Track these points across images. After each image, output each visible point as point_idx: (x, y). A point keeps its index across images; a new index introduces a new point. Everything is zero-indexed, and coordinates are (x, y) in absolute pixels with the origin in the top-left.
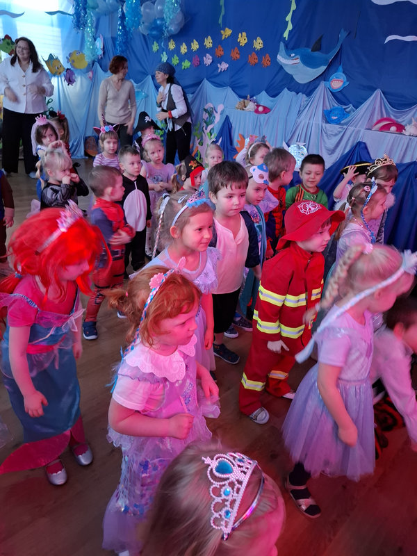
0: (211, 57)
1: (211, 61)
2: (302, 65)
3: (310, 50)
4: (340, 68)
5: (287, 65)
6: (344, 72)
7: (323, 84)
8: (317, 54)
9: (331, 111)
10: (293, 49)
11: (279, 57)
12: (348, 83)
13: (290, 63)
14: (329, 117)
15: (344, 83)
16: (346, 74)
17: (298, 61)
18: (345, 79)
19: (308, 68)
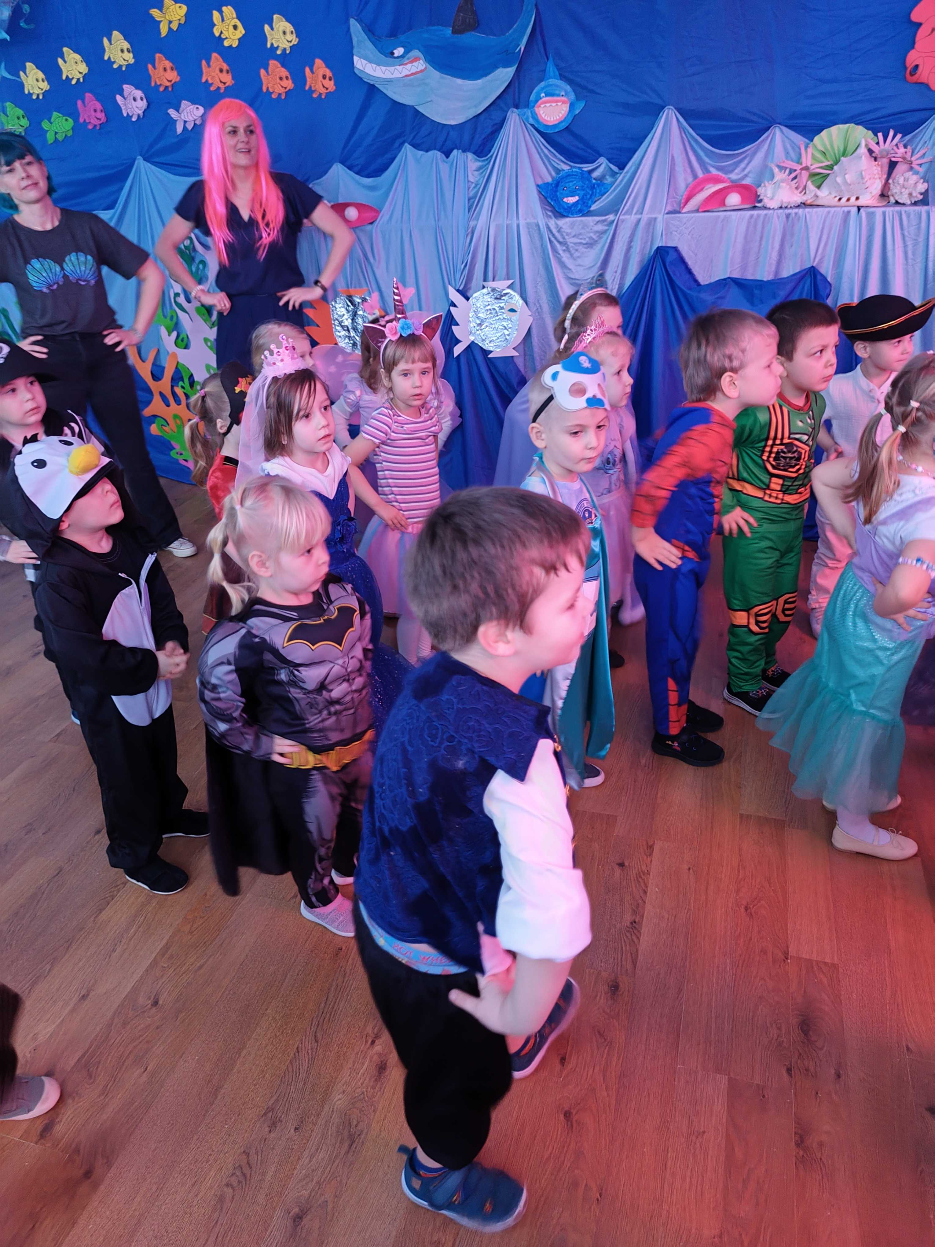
0: (139, 94)
1: (143, 104)
2: (436, 74)
3: (449, 31)
4: (551, 68)
5: (389, 81)
6: (562, 77)
7: (513, 118)
8: (471, 38)
9: (557, 185)
10: (393, 33)
11: (359, 63)
12: (581, 105)
13: (397, 75)
14: (557, 200)
15: (572, 106)
16: (570, 82)
17: (421, 65)
18: (573, 96)
19: (459, 81)
